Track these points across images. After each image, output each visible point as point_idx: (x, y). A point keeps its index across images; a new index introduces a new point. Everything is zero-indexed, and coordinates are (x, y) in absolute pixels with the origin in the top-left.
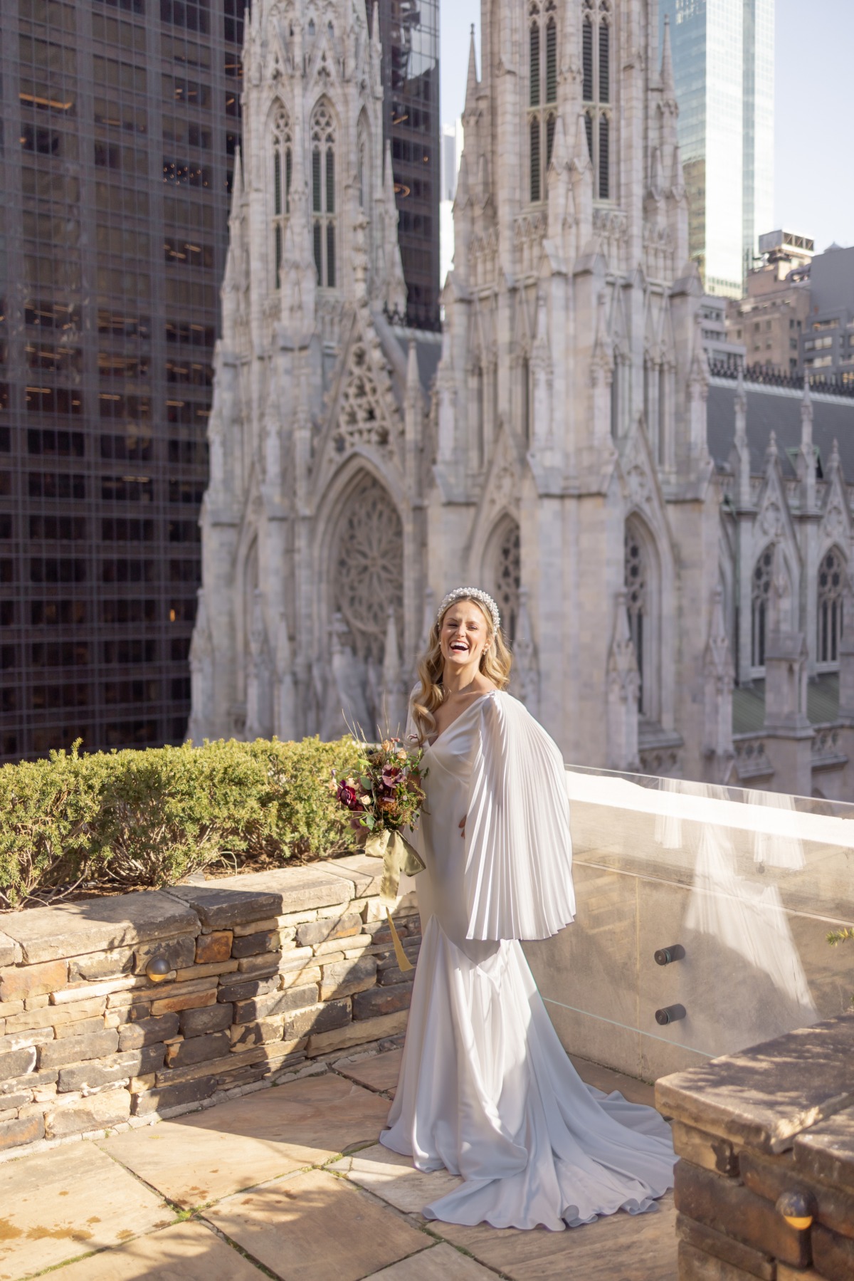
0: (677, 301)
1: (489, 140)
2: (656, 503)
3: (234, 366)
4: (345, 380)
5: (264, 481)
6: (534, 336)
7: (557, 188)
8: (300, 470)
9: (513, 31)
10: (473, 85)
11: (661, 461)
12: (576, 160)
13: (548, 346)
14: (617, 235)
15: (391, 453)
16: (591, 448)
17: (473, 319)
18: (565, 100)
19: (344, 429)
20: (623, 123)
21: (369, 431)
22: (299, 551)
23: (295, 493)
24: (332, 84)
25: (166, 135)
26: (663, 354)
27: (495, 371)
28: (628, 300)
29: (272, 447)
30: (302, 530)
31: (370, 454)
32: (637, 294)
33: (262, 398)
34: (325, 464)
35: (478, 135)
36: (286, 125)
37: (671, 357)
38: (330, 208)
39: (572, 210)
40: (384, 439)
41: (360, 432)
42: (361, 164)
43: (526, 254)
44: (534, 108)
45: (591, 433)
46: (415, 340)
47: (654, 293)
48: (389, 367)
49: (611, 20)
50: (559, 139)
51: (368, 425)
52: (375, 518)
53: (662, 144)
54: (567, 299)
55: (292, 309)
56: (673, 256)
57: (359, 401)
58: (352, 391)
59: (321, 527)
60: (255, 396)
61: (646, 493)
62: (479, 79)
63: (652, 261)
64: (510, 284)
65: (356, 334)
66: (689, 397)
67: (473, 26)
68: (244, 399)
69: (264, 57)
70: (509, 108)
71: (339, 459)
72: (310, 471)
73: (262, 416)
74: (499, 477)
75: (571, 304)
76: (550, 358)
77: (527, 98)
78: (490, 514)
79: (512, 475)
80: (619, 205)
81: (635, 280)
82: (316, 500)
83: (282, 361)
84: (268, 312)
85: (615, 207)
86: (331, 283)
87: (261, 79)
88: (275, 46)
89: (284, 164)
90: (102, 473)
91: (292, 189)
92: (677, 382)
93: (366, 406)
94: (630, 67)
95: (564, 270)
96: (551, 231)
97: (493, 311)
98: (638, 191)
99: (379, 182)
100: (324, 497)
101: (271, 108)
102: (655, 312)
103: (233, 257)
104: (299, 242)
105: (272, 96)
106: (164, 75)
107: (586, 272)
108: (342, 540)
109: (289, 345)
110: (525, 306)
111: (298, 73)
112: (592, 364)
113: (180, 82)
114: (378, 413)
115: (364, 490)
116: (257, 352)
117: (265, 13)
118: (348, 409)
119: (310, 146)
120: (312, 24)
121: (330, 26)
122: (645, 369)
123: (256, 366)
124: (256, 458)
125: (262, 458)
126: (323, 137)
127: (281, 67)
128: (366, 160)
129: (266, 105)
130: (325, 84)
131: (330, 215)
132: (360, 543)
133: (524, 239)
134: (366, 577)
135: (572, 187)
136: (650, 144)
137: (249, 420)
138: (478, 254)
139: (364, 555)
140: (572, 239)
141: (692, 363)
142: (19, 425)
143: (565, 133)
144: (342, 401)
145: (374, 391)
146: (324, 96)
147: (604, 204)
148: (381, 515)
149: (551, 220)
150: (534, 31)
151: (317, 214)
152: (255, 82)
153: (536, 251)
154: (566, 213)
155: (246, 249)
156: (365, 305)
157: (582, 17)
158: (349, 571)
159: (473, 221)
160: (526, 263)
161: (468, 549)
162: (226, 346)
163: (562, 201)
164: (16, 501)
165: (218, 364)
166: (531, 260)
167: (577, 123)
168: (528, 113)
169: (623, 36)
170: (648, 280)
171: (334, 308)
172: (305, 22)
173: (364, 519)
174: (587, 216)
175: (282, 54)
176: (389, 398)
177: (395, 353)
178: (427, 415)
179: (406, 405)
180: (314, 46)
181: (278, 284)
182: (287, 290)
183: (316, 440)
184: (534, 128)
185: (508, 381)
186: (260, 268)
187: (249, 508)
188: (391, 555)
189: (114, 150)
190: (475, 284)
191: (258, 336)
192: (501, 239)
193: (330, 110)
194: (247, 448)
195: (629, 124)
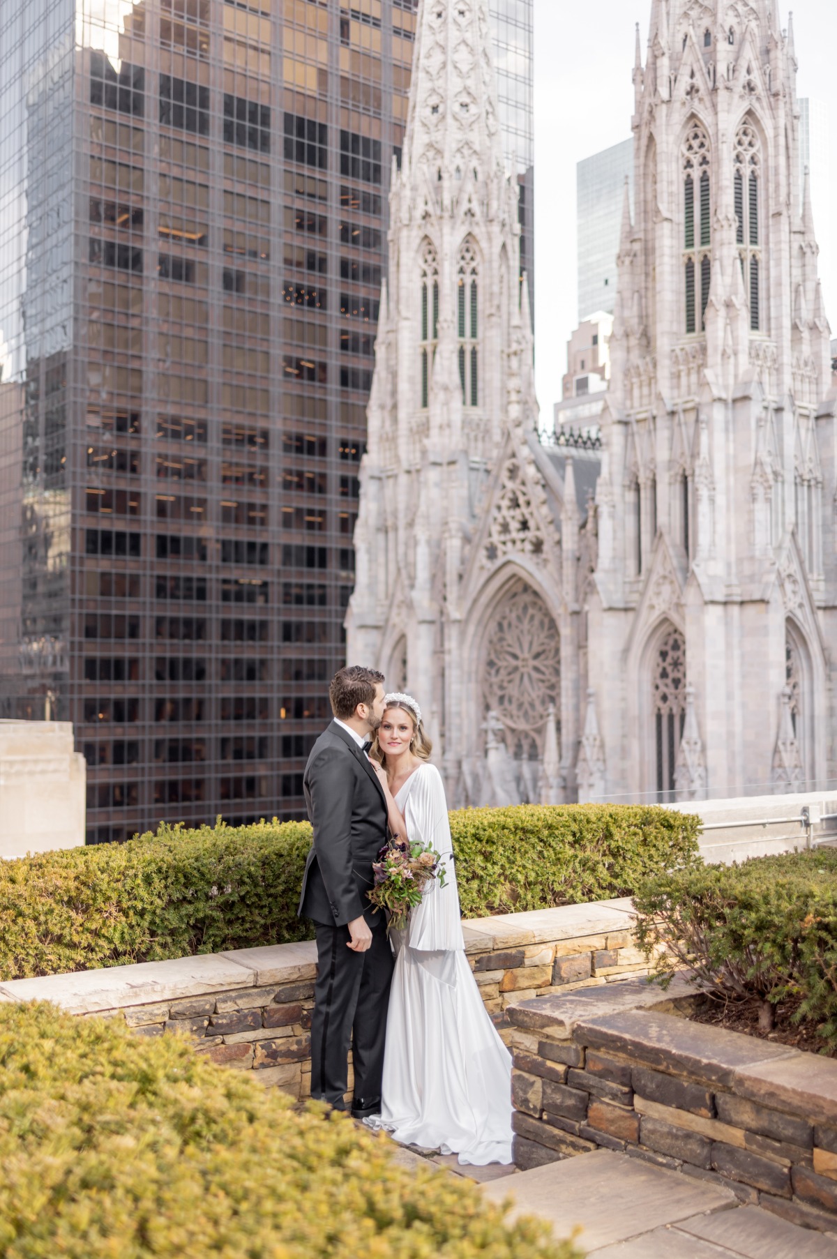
0: (823, 422)
1: (643, 277)
2: (807, 609)
3: (380, 479)
4: (499, 493)
5: (412, 586)
6: (695, 456)
7: (717, 323)
8: (451, 577)
9: (670, 183)
10: (627, 229)
11: (811, 570)
12: (733, 298)
13: (711, 465)
14: (769, 364)
15: (546, 561)
16: (752, 558)
17: (630, 438)
18: (722, 244)
19: (496, 538)
20: (772, 263)
21: (523, 541)
22: (450, 652)
23: (445, 599)
24: (477, 224)
25: (287, 261)
26: (811, 471)
27: (654, 487)
28: (780, 422)
29: (422, 556)
30: (453, 633)
31: (524, 562)
32: (787, 416)
33: (411, 510)
34: (476, 571)
35: (632, 273)
36: (434, 260)
37: (818, 474)
38: (474, 335)
39: (730, 342)
40: (538, 547)
41: (514, 542)
42: (501, 295)
43: (684, 380)
44: (689, 250)
45: (751, 544)
46: (572, 457)
47: (802, 415)
48: (542, 482)
49: (760, 172)
50: (715, 277)
51: (522, 535)
52: (526, 621)
53: (804, 281)
54: (727, 422)
55: (441, 427)
56: (818, 382)
57: (512, 512)
58: (505, 503)
59: (471, 629)
60: (402, 506)
61: (798, 600)
62: (633, 222)
63: (798, 386)
64: (669, 408)
65: (509, 451)
67: (627, 177)
68: (389, 509)
69: (414, 200)
70: (667, 251)
71: (491, 566)
72: (461, 577)
73: (411, 525)
74: (658, 585)
75: (731, 427)
76: (712, 476)
77: (683, 242)
78: (648, 619)
79: (672, 582)
80: (769, 336)
81: (786, 404)
82: (467, 604)
83: (433, 475)
84: (415, 429)
85: (766, 338)
86: (474, 402)
88: (424, 190)
89: (431, 295)
90: (222, 576)
92: (824, 497)
93: (520, 518)
94: (778, 215)
95: (724, 396)
96: (710, 360)
97: (652, 432)
98: (787, 323)
99: (516, 309)
100: (475, 601)
101: (420, 245)
103: (379, 379)
104: (446, 368)
105: (422, 234)
106: (286, 207)
107: (746, 398)
108: (491, 642)
109: (438, 460)
110: (683, 427)
111: (446, 215)
112: (752, 481)
113: (300, 213)
114: (531, 524)
115: (515, 595)
116: (405, 466)
117: (414, 160)
118: (500, 520)
119: (456, 278)
120: (458, 170)
121: (475, 172)
122: (796, 484)
123: (403, 479)
124: (402, 565)
125: (410, 565)
126: (468, 270)
127: (430, 208)
128: (505, 290)
129: (416, 241)
130: (471, 224)
131: (474, 340)
132: (509, 646)
133: (682, 367)
134: (517, 676)
135: (731, 320)
136: (795, 280)
137: (396, 529)
138: (635, 380)
139: (515, 657)
140: (731, 368)
142: (149, 531)
143: (722, 274)
144: (494, 512)
145: (528, 503)
146: (470, 234)
147: (757, 336)
148: (532, 618)
149: (710, 351)
150: (689, 183)
151: (462, 339)
152: (406, 222)
153: (695, 379)
154: (725, 345)
155: (394, 375)
156: (519, 425)
157: (733, 171)
158: (498, 671)
159: (628, 350)
161: (626, 651)
162: (371, 461)
163: (721, 334)
164: (144, 603)
165: (364, 477)
166: (689, 386)
167: (734, 265)
168: (684, 255)
169: (772, 187)
170: (797, 403)
171: (478, 425)
172: (452, 168)
173: (514, 622)
174: (744, 347)
175: (432, 198)
176: (545, 510)
177: (550, 470)
178: (583, 526)
179: (563, 516)
180: (461, 190)
181: (425, 404)
182: (436, 409)
183: (467, 548)
184: (689, 267)
185: (668, 496)
186: (408, 390)
187: (395, 611)
188: (542, 657)
189: (240, 276)
190: (632, 407)
191: (407, 453)
192: (659, 367)
193: (473, 246)
194: (391, 555)
195: (778, 264)
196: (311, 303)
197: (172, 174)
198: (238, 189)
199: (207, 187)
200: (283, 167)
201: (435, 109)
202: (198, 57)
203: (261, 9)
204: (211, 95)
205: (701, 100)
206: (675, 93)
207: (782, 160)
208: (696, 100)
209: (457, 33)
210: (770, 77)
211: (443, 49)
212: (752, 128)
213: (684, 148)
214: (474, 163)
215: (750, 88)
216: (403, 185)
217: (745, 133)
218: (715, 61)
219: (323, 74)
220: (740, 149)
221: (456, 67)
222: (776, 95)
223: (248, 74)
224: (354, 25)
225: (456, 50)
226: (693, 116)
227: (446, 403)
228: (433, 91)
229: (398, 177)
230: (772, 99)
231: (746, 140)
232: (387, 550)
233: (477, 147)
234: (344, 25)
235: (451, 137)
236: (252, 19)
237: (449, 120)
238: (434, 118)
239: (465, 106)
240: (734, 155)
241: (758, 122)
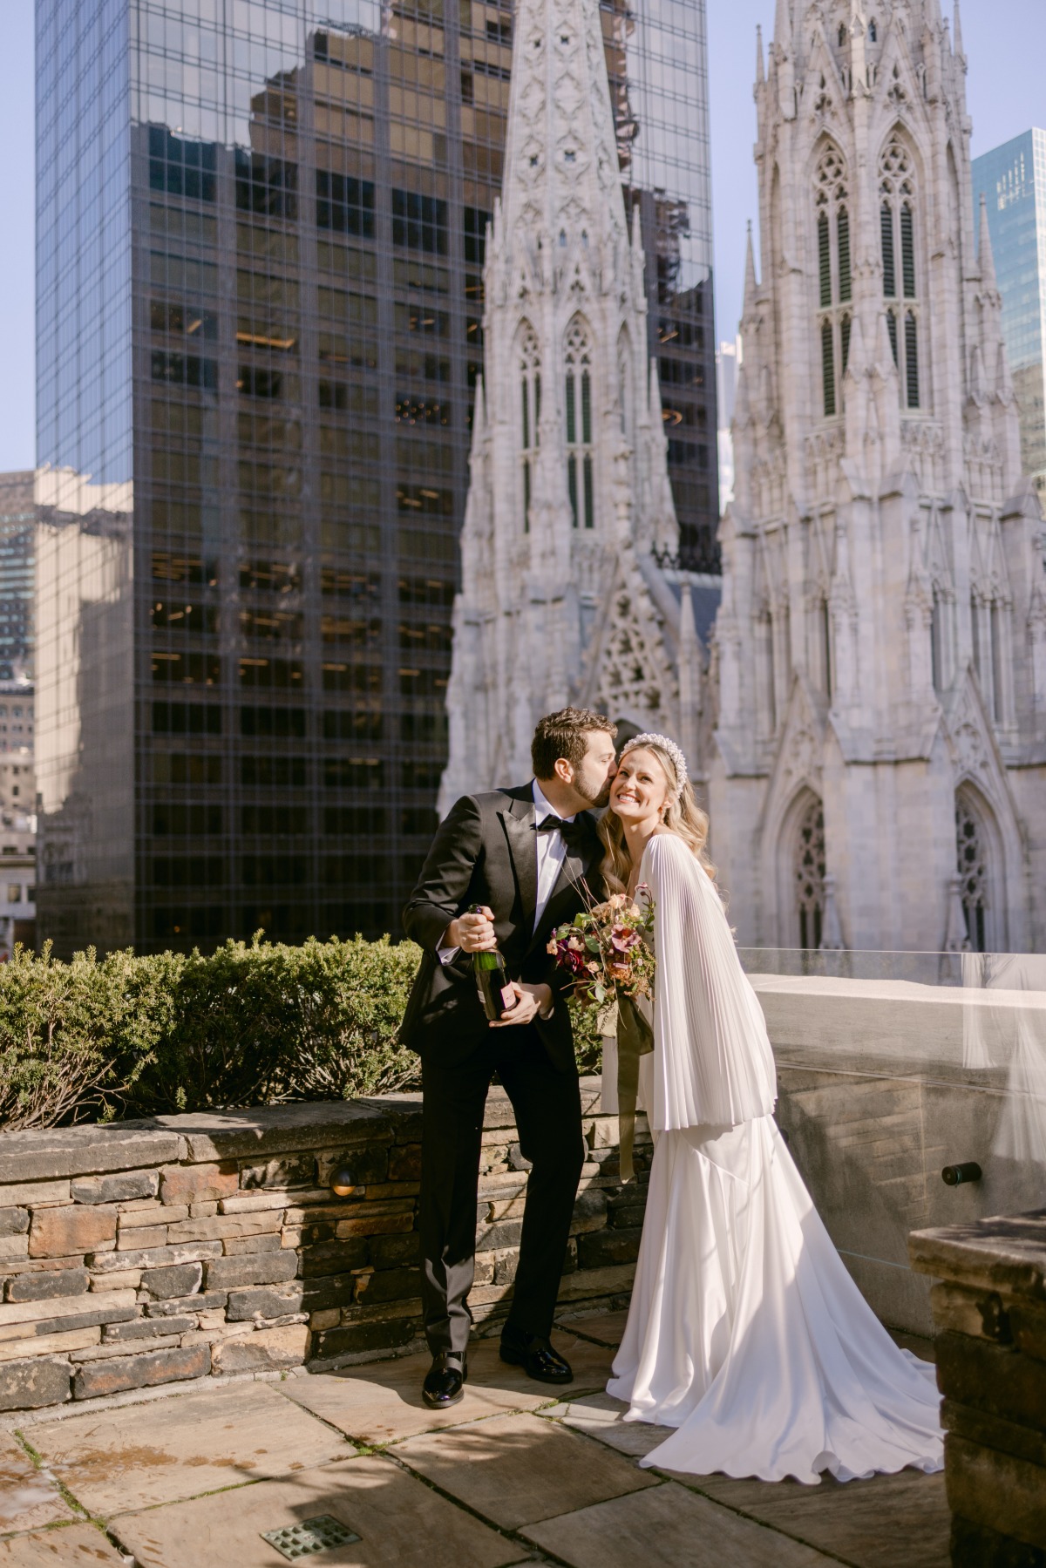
0: (1010, 524)
1: (772, 349)
2: (993, 769)
3: (477, 624)
4: (607, 635)
5: (512, 757)
6: (833, 573)
7: (856, 399)
9: (798, 224)
10: (752, 288)
11: (998, 718)
12: (877, 366)
13: (851, 583)
14: (931, 450)
15: (664, 718)
16: (908, 704)
17: (758, 556)
18: (863, 297)
19: (607, 692)
20: (933, 319)
21: (637, 693)
24: (587, 299)
25: (400, 368)
26: (995, 589)
27: (787, 616)
28: (948, 526)
29: (521, 718)
31: (638, 721)
32: (959, 518)
33: (510, 660)
35: (759, 344)
36: (535, 347)
37: (1005, 591)
38: (587, 438)
39: (874, 423)
40: (654, 702)
41: (626, 695)
42: (622, 387)
43: (821, 477)
44: (825, 309)
45: (908, 685)
46: (690, 584)
47: (979, 516)
48: (659, 617)
49: (914, 203)
50: (855, 341)
51: (635, 687)
53: (982, 342)
54: (872, 527)
55: (543, 556)
56: (1002, 471)
57: (624, 658)
58: (616, 647)
60: (501, 658)
61: (980, 757)
62: (759, 280)
63: (976, 478)
64: (802, 514)
65: (619, 581)
66: (1030, 638)
67: (749, 222)
68: (488, 661)
69: (508, 274)
70: (795, 311)
73: (509, 680)
74: (796, 743)
75: (877, 534)
76: (853, 597)
77: (817, 299)
78: (785, 787)
79: (812, 739)
80: (932, 414)
81: (956, 502)
83: (532, 616)
84: (515, 560)
85: (928, 417)
86: (589, 523)
87: (506, 298)
88: (522, 261)
89: (532, 392)
90: (324, 755)
91: (542, 419)
92: (1014, 621)
93: (633, 664)
94: (940, 255)
95: (867, 493)
96: (850, 449)
97: (782, 546)
98: (956, 397)
99: (643, 405)
101: (517, 330)
102: (983, 538)
103: (475, 501)
104: (550, 480)
105: (519, 316)
106: (397, 304)
107: (895, 495)
109: (541, 597)
110: (821, 538)
111: (548, 290)
112: (907, 602)
113: (415, 312)
114: (646, 672)
116: (504, 606)
117: (509, 226)
118: (611, 669)
119: (563, 369)
120: (563, 234)
121: (584, 235)
122: (973, 606)
123: (502, 623)
124: (503, 731)
125: (510, 730)
126: (578, 358)
127: (529, 284)
128: (628, 382)
129: (512, 326)
130: (579, 300)
131: (587, 446)
133: (817, 460)
135: (874, 396)
136: (968, 342)
137: (495, 685)
138: (763, 480)
140: (876, 457)
141: (1033, 597)
142: (231, 702)
143: (863, 336)
144: (604, 659)
145: (642, 645)
146: (578, 313)
147: (914, 415)
149: (849, 436)
150: (823, 223)
151: (572, 445)
152: (499, 302)
153: (833, 473)
154: (867, 427)
155: (489, 490)
156: (629, 546)
157: (879, 204)
159: (755, 442)
160: (821, 488)
161: (759, 830)
162: (465, 603)
163: (862, 413)
164: (227, 791)
165: (458, 622)
166: (827, 484)
167: (877, 323)
168: (818, 316)
169: (930, 221)
170: (973, 500)
171: (593, 552)
172: (555, 232)
174: (893, 429)
175: (528, 271)
176: (660, 653)
177: (668, 601)
178: (703, 673)
179: (680, 660)
180: (565, 258)
182: (538, 534)
184: (826, 331)
185: (802, 624)
186: (506, 510)
189: (341, 390)
190: (760, 516)
191: (504, 588)
192: (790, 461)
193: (585, 328)
194: (492, 719)
195: (942, 319)
196: (432, 420)
197: (252, 270)
198: (337, 283)
199: (297, 282)
200: (391, 255)
201: (534, 161)
202: (282, 127)
203: (360, 65)
204: (300, 173)
205: (834, 114)
206: (800, 109)
207: (944, 186)
208: (828, 115)
209: (559, 65)
210: (924, 79)
211: (542, 85)
212: (903, 147)
213: (815, 178)
215: (897, 94)
216: (496, 257)
217: (894, 154)
218: (850, 63)
219: (440, 141)
220: (887, 174)
221: (558, 107)
222: (933, 102)
223: (346, 144)
224: (479, 80)
225: (557, 85)
226: (825, 136)
227: (550, 526)
228: (531, 138)
230: (928, 108)
231: (895, 163)
233: (587, 204)
235: (553, 193)
236: (350, 78)
237: (550, 172)
238: (533, 171)
239: (570, 155)
240: (878, 182)
241: (909, 138)
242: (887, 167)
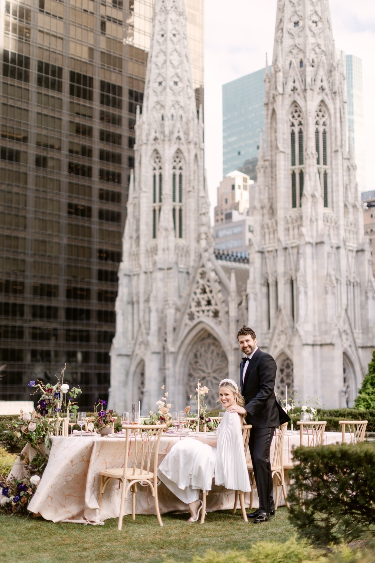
0: (360, 254)
1: (270, 179)
2: (353, 348)
3: (129, 276)
4: (195, 286)
5: (147, 334)
6: (297, 270)
7: (307, 205)
8: (169, 329)
9: (284, 134)
10: (262, 154)
11: (355, 328)
12: (315, 193)
13: (305, 276)
14: (333, 224)
16: (326, 322)
17: (264, 260)
18: (309, 166)
19: (194, 309)
20: (334, 175)
21: (208, 311)
22: (168, 369)
23: (166, 340)
24: (182, 144)
26: (354, 278)
27: (276, 285)
28: (338, 254)
29: (154, 317)
30: (170, 359)
31: (209, 322)
32: (342, 251)
33: (147, 293)
34: (183, 326)
35: (265, 177)
36: (160, 162)
37: (358, 280)
38: (180, 201)
39: (314, 214)
40: (216, 314)
41: (203, 311)
42: (194, 180)
43: (291, 232)
44: (293, 167)
45: (325, 315)
46: (234, 268)
47: (349, 250)
48: (218, 280)
49: (327, 130)
50: (307, 183)
51: (208, 308)
52: (209, 353)
53: (350, 182)
54: (313, 254)
55: (164, 250)
56: (357, 233)
57: (202, 296)
58: (199, 291)
59: (180, 357)
60: (142, 291)
61: (349, 343)
62: (265, 151)
63: (348, 235)
64: (284, 246)
65: (201, 264)
66: (367, 298)
68: (134, 292)
69: (149, 130)
70: (282, 167)
71: (191, 324)
72: (174, 329)
73: (147, 301)
74: (279, 335)
75: (315, 257)
76: (305, 281)
77: (290, 163)
78: (274, 352)
79: (286, 334)
80: (333, 211)
81: (342, 245)
82: (178, 343)
83: (159, 275)
84: (149, 250)
85: (331, 212)
86: (181, 236)
87: (147, 140)
88: (155, 126)
89: (158, 180)
90: (32, 325)
92: (361, 291)
93: (206, 299)
94: (336, 151)
95: (311, 241)
96: (304, 223)
97: (275, 257)
98: (341, 205)
99: (202, 188)
100: (183, 342)
101: (152, 154)
103: (129, 223)
104: (166, 218)
105: (153, 148)
106: (70, 122)
107: (322, 243)
108: (190, 364)
109: (162, 267)
110: (291, 256)
111: (167, 139)
112: (325, 284)
114: (213, 302)
115: (203, 339)
116: (144, 269)
118: (196, 299)
119: (171, 172)
120: (172, 116)
121: (181, 117)
122: (347, 285)
123: (143, 276)
124: (142, 322)
126: (178, 168)
127: (158, 135)
128: (196, 178)
129: (150, 152)
130: (179, 144)
131: (180, 204)
132: (200, 366)
133: (290, 226)
134: (205, 382)
135: (314, 203)
136: (345, 182)
137: (138, 302)
138: (266, 231)
139: (204, 372)
140: (315, 227)
141: (368, 282)
143: (310, 180)
144: (193, 295)
145: (211, 292)
146: (179, 149)
147: (327, 210)
148: (212, 352)
149: (304, 218)
150: (293, 134)
151: (174, 203)
152: (145, 141)
153: (297, 232)
154: (312, 215)
155: (138, 221)
156: (206, 251)
157: (315, 130)
158: (194, 379)
159: (263, 215)
160: (291, 236)
162: (125, 266)
163: (309, 210)
165: (121, 274)
166: (294, 235)
167: (315, 176)
168: (291, 169)
169: (333, 137)
170: (347, 244)
171: (183, 249)
172: (169, 115)
173: (203, 353)
174: (321, 217)
175: (159, 130)
176: (220, 295)
177: (223, 275)
178: (240, 304)
179: (230, 299)
180: (174, 126)
181: (154, 236)
182: (161, 240)
183: (178, 314)
184: (293, 175)
185: (283, 290)
186: (145, 229)
187: (137, 347)
188: (218, 371)
189: (45, 159)
190: (265, 244)
191: (144, 262)
192: (279, 225)
193: (180, 155)
194: (136, 317)
195: (337, 175)
196: (83, 175)
197: (9, 104)
198: (45, 112)
199: (27, 110)
200: (69, 100)
201: (160, 83)
202: (24, 41)
203: (58, 15)
204: (31, 61)
205: (298, 94)
206: (285, 90)
207: (338, 125)
208: (296, 95)
209: (172, 46)
210: (332, 84)
211: (165, 53)
212: (323, 109)
213: (290, 117)
214: (181, 112)
215: (322, 89)
216: (143, 123)
217: (320, 111)
218: (305, 76)
219: (91, 50)
220: (318, 118)
221: (171, 63)
222: (335, 93)
223: (51, 50)
224: (108, 24)
225: (171, 54)
226: (295, 102)
227: (167, 237)
228: (159, 74)
229: (140, 118)
230: (333, 95)
231: (321, 114)
232: (133, 314)
233: (182, 104)
234: (103, 24)
235: (169, 99)
236: (54, 21)
237: (168, 90)
238: (160, 88)
239: (176, 83)
240: (315, 121)
241: (326, 106)
242: (318, 116)
